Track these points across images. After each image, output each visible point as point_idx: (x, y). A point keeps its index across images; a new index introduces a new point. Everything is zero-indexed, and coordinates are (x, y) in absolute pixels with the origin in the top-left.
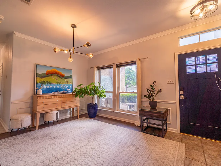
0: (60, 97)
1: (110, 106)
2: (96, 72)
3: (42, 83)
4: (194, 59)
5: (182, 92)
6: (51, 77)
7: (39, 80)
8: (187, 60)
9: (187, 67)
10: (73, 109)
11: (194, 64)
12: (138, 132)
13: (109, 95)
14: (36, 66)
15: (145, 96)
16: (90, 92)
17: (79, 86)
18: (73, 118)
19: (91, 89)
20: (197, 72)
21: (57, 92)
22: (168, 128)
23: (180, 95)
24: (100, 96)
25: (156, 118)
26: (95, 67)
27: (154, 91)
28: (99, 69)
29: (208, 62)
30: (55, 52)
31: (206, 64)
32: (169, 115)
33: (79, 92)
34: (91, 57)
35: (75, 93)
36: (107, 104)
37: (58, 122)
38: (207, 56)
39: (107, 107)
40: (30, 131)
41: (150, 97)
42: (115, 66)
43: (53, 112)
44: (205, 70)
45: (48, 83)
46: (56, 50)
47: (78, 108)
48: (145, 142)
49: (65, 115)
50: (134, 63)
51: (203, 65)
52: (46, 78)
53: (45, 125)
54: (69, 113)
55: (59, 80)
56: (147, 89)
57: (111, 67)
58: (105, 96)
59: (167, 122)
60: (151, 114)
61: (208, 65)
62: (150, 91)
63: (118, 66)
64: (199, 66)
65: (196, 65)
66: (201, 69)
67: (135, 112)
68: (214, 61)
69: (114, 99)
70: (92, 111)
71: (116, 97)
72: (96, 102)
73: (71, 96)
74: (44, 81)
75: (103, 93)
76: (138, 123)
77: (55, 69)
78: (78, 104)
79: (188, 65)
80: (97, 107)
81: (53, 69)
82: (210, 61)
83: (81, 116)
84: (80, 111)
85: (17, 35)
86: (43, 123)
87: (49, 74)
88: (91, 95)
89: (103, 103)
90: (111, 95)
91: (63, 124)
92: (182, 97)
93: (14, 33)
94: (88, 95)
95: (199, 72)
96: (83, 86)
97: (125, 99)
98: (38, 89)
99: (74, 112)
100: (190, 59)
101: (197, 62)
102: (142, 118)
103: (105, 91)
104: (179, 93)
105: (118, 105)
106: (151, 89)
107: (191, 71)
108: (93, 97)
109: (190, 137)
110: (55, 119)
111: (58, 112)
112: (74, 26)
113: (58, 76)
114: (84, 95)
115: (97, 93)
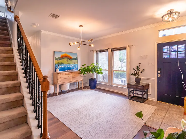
0: (71, 73)
1: (106, 81)
2: (95, 54)
3: (59, 64)
4: (169, 47)
5: (159, 72)
6: (64, 59)
7: (57, 62)
8: (164, 48)
9: (164, 53)
10: (79, 82)
11: (169, 51)
12: (126, 99)
13: (106, 73)
14: (54, 52)
15: (132, 74)
16: (91, 70)
17: (83, 66)
18: (79, 89)
19: (92, 68)
20: (171, 57)
21: (68, 70)
22: (148, 97)
23: (158, 74)
24: (99, 73)
25: (139, 90)
26: (94, 50)
27: (139, 71)
28: (97, 52)
29: (179, 50)
30: (70, 45)
31: (177, 51)
32: (149, 88)
33: (83, 70)
34: (93, 47)
35: (80, 71)
36: (104, 79)
37: (69, 91)
38: (178, 46)
39: (104, 81)
40: (54, 96)
41: (136, 75)
42: (110, 50)
43: (66, 84)
44: (176, 56)
45: (62, 64)
46: (71, 44)
47: (83, 81)
48: (130, 105)
49: (73, 87)
50: (124, 48)
51: (175, 52)
52: (61, 60)
53: (62, 93)
54: (75, 85)
55: (69, 61)
56: (134, 69)
57: (107, 50)
58: (102, 73)
59: (148, 93)
60: (135, 87)
61: (178, 52)
62: (136, 71)
63: (113, 50)
64: (172, 53)
65: (170, 52)
66: (174, 55)
67: (125, 86)
68: (183, 50)
69: (109, 75)
70: (93, 84)
71: (111, 74)
72: (95, 77)
73: (78, 73)
74: (60, 63)
75: (101, 71)
76: (127, 94)
77: (66, 54)
78: (83, 79)
79: (165, 51)
80: (96, 82)
81: (65, 54)
82: (180, 50)
83: (85, 88)
84: (84, 83)
85: (43, 32)
86: (60, 91)
87: (63, 57)
88: (92, 73)
89: (100, 78)
90: (107, 72)
91: (73, 92)
92: (159, 75)
93: (41, 31)
94: (90, 72)
95: (172, 57)
96: (86, 66)
97: (119, 75)
98: (57, 69)
99: (79, 84)
100: (166, 47)
101: (171, 49)
102: (129, 90)
103: (102, 69)
104: (157, 72)
105: (113, 80)
106: (136, 69)
107: (167, 57)
108: (93, 74)
109: (163, 103)
110: (68, 89)
111: (69, 84)
112: (81, 26)
113: (68, 59)
114: (87, 72)
115: (96, 71)
